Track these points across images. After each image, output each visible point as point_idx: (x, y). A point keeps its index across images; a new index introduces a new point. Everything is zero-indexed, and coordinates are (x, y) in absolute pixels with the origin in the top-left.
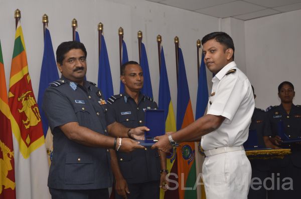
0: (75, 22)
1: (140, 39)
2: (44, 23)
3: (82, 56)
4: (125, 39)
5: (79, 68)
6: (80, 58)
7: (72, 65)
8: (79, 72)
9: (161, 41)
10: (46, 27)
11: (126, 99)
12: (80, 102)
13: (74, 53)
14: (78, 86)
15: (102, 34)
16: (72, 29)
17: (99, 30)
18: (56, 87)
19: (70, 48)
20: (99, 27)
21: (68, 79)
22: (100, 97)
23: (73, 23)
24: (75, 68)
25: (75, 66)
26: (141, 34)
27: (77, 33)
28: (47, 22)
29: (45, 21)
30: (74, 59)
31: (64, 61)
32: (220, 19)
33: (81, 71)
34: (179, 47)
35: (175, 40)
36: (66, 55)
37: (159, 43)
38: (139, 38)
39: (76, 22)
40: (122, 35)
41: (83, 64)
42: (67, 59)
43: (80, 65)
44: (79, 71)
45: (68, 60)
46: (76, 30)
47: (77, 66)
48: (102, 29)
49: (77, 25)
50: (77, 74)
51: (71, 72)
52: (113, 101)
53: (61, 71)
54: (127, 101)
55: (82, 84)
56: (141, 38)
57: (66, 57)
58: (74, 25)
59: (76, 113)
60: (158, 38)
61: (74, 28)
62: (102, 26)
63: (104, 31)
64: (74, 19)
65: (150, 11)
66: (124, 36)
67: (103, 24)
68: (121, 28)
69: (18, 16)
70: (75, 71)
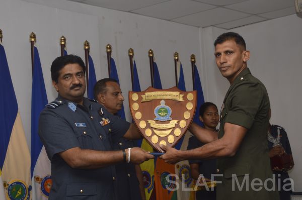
0: (33, 36)
1: (109, 54)
3: (79, 71)
4: (90, 54)
6: (77, 74)
7: (68, 83)
8: (76, 90)
9: (133, 55)
10: (0, 42)
12: (81, 125)
13: (71, 68)
14: (78, 106)
15: (65, 49)
16: (30, 44)
17: (61, 45)
18: (54, 108)
19: (66, 63)
20: (61, 41)
22: (102, 116)
23: (31, 37)
24: (71, 85)
25: (71, 83)
26: (110, 48)
27: (36, 48)
28: (1, 37)
31: (59, 78)
32: (200, 28)
33: (78, 88)
34: (154, 61)
35: (149, 53)
37: (131, 57)
38: (108, 52)
39: (34, 37)
40: (88, 49)
43: (77, 82)
44: (76, 89)
45: (64, 76)
46: (35, 45)
48: (65, 43)
49: (35, 40)
50: (75, 92)
51: (67, 90)
53: (58, 90)
55: (81, 104)
56: (110, 52)
57: (61, 73)
58: (33, 40)
60: (129, 52)
61: (32, 43)
62: (65, 40)
63: (67, 46)
64: (33, 33)
65: (120, 22)
66: (91, 51)
67: (66, 37)
68: (86, 41)
70: (72, 88)
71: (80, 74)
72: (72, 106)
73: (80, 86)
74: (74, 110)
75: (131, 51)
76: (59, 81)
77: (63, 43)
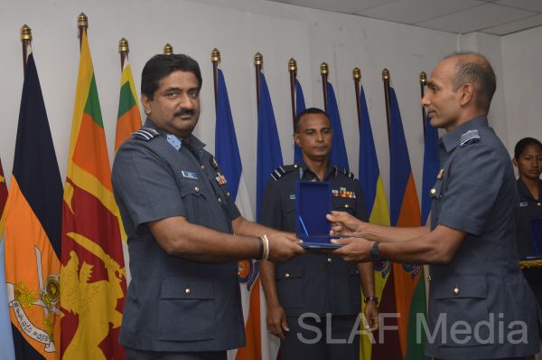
0: (217, 53)
1: (325, 77)
3: (194, 85)
4: (299, 78)
5: (185, 111)
6: (190, 91)
8: (184, 119)
9: (360, 77)
11: (301, 173)
12: (190, 175)
14: (184, 142)
15: (262, 71)
16: (212, 65)
17: (256, 66)
18: (147, 140)
19: (172, 69)
20: (256, 60)
21: (165, 130)
22: (216, 169)
23: (213, 55)
24: (178, 109)
25: (178, 105)
26: (326, 68)
27: (220, 71)
30: (178, 91)
31: (156, 94)
32: (458, 36)
33: (188, 116)
34: (391, 86)
35: (384, 74)
36: (161, 82)
37: (357, 81)
38: (323, 75)
40: (295, 70)
41: (194, 102)
42: (163, 89)
43: (188, 105)
44: (184, 117)
45: (168, 91)
46: (219, 67)
47: (183, 105)
48: (262, 62)
49: (219, 59)
51: (169, 116)
52: (280, 176)
53: (148, 112)
54: (303, 176)
56: (327, 74)
57: (163, 85)
58: (216, 59)
59: (183, 198)
60: (354, 73)
61: (215, 64)
62: (261, 59)
63: (264, 66)
64: (215, 50)
66: (299, 73)
67: (263, 54)
68: (292, 59)
69: (124, 49)
70: (177, 115)
71: (194, 92)
72: (174, 141)
73: (193, 113)
74: (178, 149)
75: (357, 71)
76: (155, 98)
77: (258, 63)
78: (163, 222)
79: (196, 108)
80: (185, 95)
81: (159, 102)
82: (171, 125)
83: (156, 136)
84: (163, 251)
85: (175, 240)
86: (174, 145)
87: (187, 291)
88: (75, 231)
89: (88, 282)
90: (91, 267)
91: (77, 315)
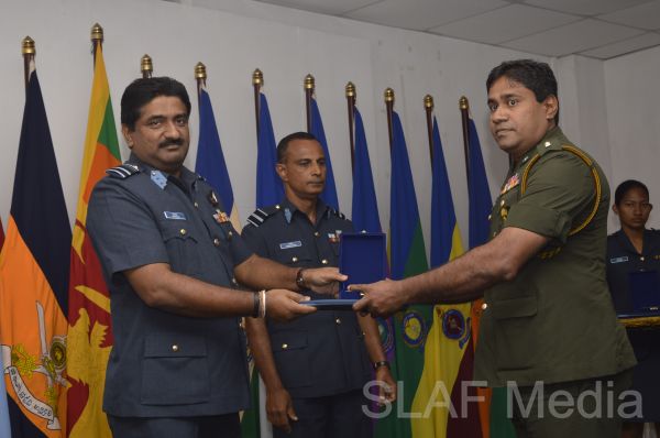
0: (259, 75)
1: (390, 105)
2: (198, 79)
3: (181, 112)
4: (359, 105)
5: (171, 141)
6: (177, 118)
7: (155, 133)
8: (171, 150)
9: (432, 106)
10: (202, 86)
11: (288, 214)
12: (175, 216)
13: (163, 105)
14: (170, 180)
15: (313, 97)
16: (252, 89)
17: (307, 90)
18: (122, 179)
19: (155, 94)
20: (306, 83)
21: (145, 163)
22: (215, 205)
23: (255, 77)
24: (163, 138)
25: (162, 134)
26: (392, 94)
27: (263, 96)
28: (204, 78)
29: (201, 76)
30: (162, 119)
31: (138, 123)
32: (552, 59)
33: (176, 146)
34: (470, 117)
35: (461, 103)
36: (142, 109)
37: (429, 110)
38: (387, 103)
39: (261, 76)
40: (354, 97)
42: (145, 117)
43: (174, 134)
44: (171, 147)
45: (150, 119)
46: (261, 91)
47: (167, 135)
48: (313, 86)
49: (262, 81)
50: (166, 155)
51: (153, 148)
52: (261, 220)
53: (131, 144)
54: (292, 219)
55: (177, 176)
56: (392, 102)
57: (144, 113)
58: (258, 81)
59: (165, 242)
60: (426, 101)
61: (257, 87)
62: (312, 81)
63: (317, 90)
64: (257, 70)
65: (410, 49)
66: (358, 99)
67: (314, 76)
68: (350, 83)
69: (147, 68)
70: (162, 146)
71: (182, 119)
72: (159, 179)
73: (181, 142)
74: (162, 187)
75: (429, 99)
76: (137, 128)
77: (309, 86)
78: (141, 269)
79: (184, 137)
80: (171, 123)
81: (141, 132)
82: (155, 157)
83: (134, 173)
84: (143, 302)
85: (154, 291)
86: (158, 182)
87: (174, 347)
88: (86, 284)
89: (101, 346)
90: (105, 327)
91: (87, 385)
